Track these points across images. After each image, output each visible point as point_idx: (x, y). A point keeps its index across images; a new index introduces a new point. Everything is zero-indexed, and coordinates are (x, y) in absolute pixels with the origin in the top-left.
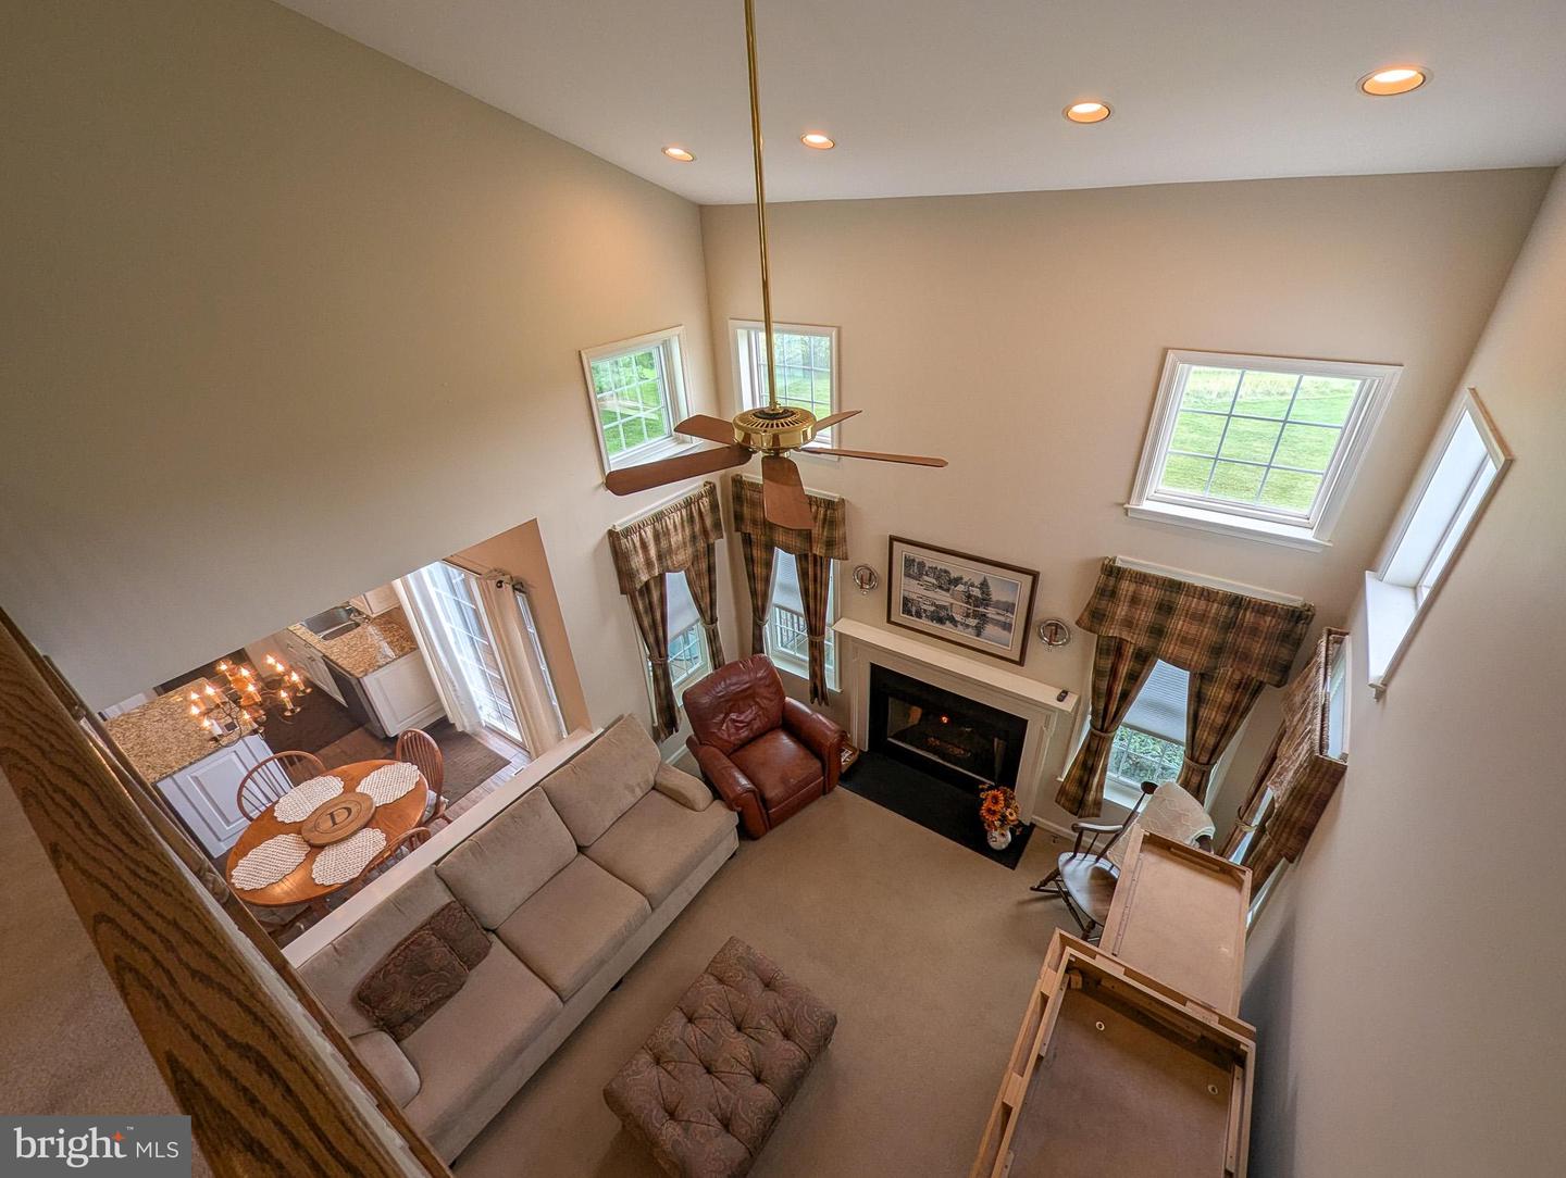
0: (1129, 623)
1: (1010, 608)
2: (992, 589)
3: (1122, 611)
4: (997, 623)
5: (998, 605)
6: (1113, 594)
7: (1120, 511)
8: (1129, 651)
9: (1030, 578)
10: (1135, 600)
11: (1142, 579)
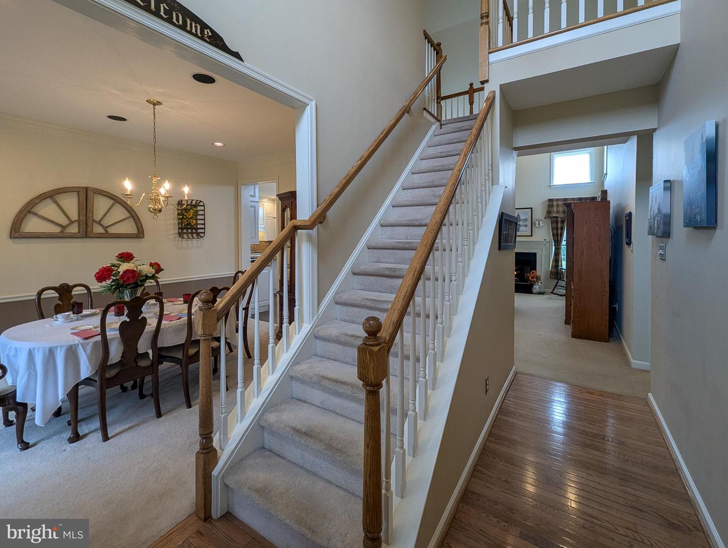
0: (558, 212)
1: (526, 220)
2: (521, 216)
3: (555, 209)
4: (523, 225)
5: (523, 220)
6: (552, 206)
7: (549, 187)
8: (559, 219)
9: (530, 209)
10: (558, 206)
11: (558, 200)
